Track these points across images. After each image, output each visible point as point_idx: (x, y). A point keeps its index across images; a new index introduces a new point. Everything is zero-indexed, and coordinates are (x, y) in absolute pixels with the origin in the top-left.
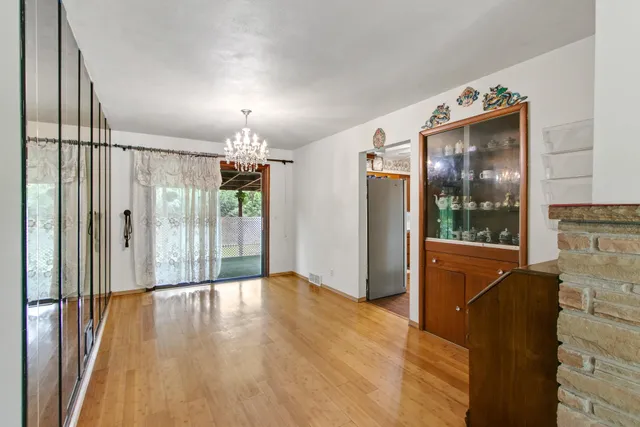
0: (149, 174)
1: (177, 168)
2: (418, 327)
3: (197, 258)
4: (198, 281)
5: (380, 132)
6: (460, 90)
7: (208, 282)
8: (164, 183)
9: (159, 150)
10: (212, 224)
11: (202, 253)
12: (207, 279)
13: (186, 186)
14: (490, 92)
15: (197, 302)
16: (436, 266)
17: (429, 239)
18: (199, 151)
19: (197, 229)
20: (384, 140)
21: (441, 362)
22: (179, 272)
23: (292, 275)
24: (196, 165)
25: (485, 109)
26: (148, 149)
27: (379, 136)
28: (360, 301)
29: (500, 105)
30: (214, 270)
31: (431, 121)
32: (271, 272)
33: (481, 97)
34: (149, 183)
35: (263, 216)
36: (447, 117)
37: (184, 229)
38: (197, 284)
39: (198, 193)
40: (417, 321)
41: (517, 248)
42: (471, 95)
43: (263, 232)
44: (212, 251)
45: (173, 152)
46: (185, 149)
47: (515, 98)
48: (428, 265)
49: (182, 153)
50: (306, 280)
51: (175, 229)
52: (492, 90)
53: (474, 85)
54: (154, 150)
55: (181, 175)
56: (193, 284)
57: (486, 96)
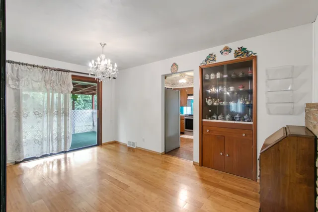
0: (18, 80)
1: (40, 77)
2: (198, 165)
3: (55, 137)
4: (56, 153)
5: (174, 64)
6: (222, 47)
7: (62, 152)
8: (31, 87)
9: (27, 65)
10: (66, 114)
11: (59, 134)
12: (62, 151)
13: (47, 90)
14: (237, 50)
15: (55, 166)
16: (209, 133)
17: (204, 120)
18: (57, 67)
19: (55, 119)
20: (177, 69)
21: (220, 182)
22: (42, 148)
23: (115, 143)
24: (54, 76)
25: (235, 57)
26: (16, 63)
27: (175, 67)
28: (162, 154)
29: (243, 56)
30: (68, 144)
31: (206, 61)
32: (103, 142)
33: (233, 52)
34: (18, 86)
35: (98, 109)
36: (214, 60)
37: (45, 119)
38: (55, 154)
39: (56, 95)
40: (199, 162)
41: (252, 123)
42: (228, 50)
43: (98, 119)
44: (66, 132)
45: (37, 66)
46: (46, 65)
47: (250, 53)
48: (204, 133)
49: (44, 68)
50: (125, 145)
51: (39, 119)
52: (239, 49)
53: (230, 45)
54: (22, 64)
55: (43, 83)
56: (52, 154)
57: (236, 51)
